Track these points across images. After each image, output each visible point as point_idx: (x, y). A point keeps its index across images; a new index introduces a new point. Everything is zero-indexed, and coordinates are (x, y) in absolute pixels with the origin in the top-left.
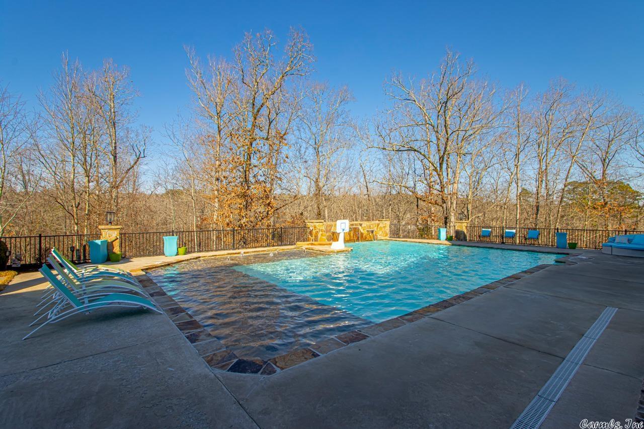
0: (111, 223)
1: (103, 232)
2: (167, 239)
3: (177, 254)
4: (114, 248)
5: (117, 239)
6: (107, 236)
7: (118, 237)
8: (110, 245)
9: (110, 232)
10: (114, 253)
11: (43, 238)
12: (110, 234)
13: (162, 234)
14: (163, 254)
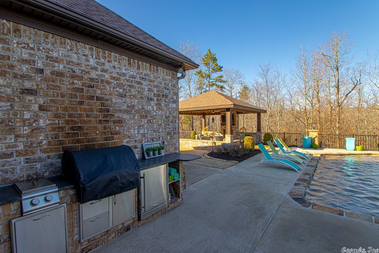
0: (314, 128)
1: (310, 133)
2: (347, 139)
3: (355, 149)
4: (315, 141)
5: (317, 137)
6: (312, 135)
7: (317, 136)
8: (313, 140)
9: (313, 133)
10: (315, 144)
11: (285, 134)
12: (313, 134)
13: (345, 136)
14: (345, 148)
